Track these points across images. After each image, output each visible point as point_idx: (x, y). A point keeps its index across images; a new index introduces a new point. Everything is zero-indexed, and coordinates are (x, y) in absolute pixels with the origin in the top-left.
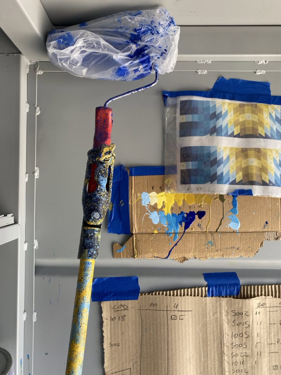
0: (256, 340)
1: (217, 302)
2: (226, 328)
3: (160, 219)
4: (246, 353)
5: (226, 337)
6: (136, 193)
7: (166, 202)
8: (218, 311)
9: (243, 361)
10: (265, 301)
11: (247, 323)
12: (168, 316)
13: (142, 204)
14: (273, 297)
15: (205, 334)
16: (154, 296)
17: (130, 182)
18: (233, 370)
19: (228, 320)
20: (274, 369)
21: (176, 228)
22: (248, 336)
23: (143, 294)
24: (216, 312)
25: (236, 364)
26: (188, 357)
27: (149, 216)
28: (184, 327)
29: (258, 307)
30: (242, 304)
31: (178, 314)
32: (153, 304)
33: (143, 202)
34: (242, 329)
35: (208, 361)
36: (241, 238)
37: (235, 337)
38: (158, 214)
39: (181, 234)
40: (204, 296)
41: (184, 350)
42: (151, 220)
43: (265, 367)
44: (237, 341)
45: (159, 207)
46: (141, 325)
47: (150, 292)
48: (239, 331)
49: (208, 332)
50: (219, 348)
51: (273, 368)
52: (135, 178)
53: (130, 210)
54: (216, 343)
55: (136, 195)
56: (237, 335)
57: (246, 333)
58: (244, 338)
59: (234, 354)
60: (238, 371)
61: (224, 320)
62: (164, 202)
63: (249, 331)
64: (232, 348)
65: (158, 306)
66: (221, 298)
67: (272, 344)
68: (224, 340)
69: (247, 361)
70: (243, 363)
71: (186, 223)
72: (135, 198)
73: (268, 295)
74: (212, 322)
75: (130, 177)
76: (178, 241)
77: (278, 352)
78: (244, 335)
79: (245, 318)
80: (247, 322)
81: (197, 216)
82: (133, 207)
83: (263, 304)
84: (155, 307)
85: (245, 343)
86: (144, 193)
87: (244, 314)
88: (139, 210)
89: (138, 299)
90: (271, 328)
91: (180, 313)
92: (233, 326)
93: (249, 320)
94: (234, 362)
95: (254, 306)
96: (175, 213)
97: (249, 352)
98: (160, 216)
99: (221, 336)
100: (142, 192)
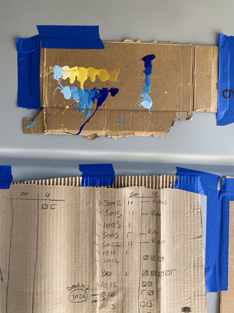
0: (127, 230)
1: (90, 192)
2: (98, 218)
3: (71, 95)
4: (118, 243)
5: (98, 226)
6: (48, 66)
7: (79, 77)
8: (91, 201)
9: (114, 251)
10: (138, 191)
11: (118, 213)
12: (39, 205)
13: (54, 77)
14: (146, 188)
15: (77, 224)
16: (26, 184)
17: (41, 53)
18: (104, 260)
19: (101, 209)
20: (144, 259)
21: (88, 104)
22: (120, 226)
23: (15, 183)
24: (89, 202)
25: (107, 254)
26: (58, 247)
27: (61, 91)
28: (55, 217)
29: (131, 197)
30: (115, 193)
31: (49, 203)
32: (24, 193)
33: (55, 76)
34: (114, 219)
35: (79, 250)
36: (152, 117)
37: (107, 227)
38: (70, 89)
39: (93, 111)
40: (77, 185)
41: (55, 239)
42: (62, 95)
43: (136, 257)
44: (109, 231)
45: (72, 82)
46: (12, 214)
47: (22, 181)
48: (111, 221)
49: (80, 222)
50: (91, 238)
51: (144, 257)
52: (48, 50)
53: (41, 83)
54: (88, 233)
55: (47, 68)
56: (109, 225)
57: (118, 223)
58: (116, 227)
59: (105, 244)
60: (109, 261)
61: (97, 210)
62: (76, 77)
63: (120, 220)
64: (104, 238)
65: (29, 195)
66: (95, 187)
67: (143, 234)
68: (96, 229)
69: (118, 251)
70: (114, 253)
71: (98, 100)
72: (46, 71)
73: (141, 185)
74: (84, 212)
75: (42, 49)
76: (90, 118)
77: (149, 242)
78: (116, 225)
79: (118, 207)
80: (119, 211)
81: (110, 93)
82: (44, 80)
83: (136, 194)
84: (26, 196)
85: (116, 233)
86: (56, 66)
87: (116, 203)
88: (50, 83)
89: (10, 188)
90: (143, 218)
91: (51, 202)
92: (106, 216)
93: (121, 209)
94: (105, 252)
95: (126, 196)
96: (88, 89)
97: (120, 242)
98: (72, 91)
99: (93, 225)
100: (54, 66)
